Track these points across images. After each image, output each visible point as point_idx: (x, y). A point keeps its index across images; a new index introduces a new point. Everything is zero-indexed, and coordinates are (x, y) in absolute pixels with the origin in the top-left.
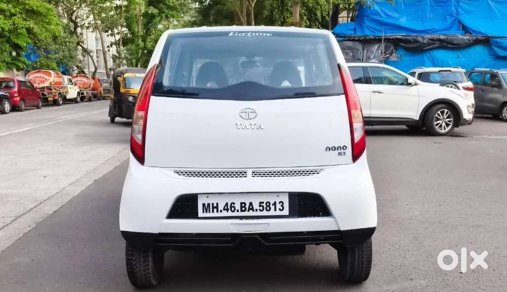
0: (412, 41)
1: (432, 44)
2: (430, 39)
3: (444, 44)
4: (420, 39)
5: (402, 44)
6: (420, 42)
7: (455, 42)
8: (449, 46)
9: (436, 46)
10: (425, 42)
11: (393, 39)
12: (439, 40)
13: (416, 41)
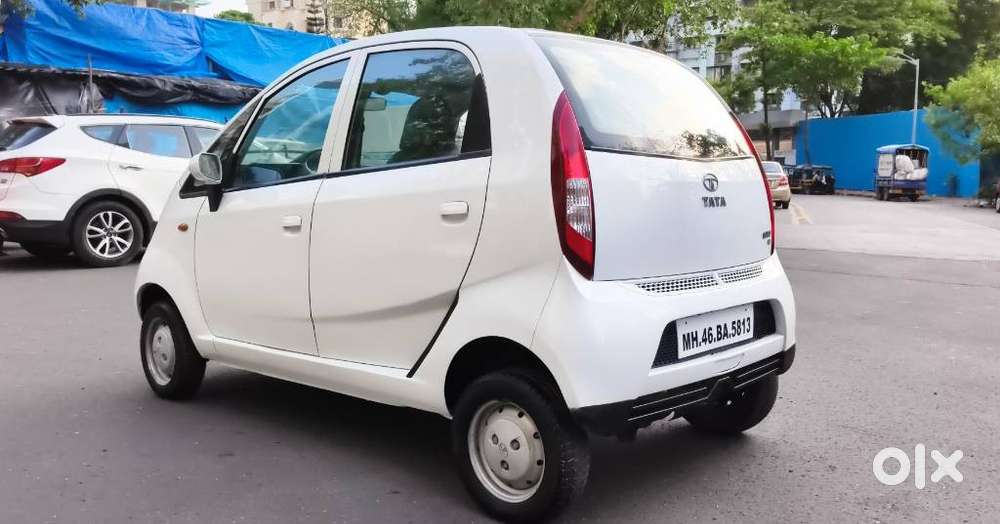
0: (143, 85)
1: (180, 94)
2: (176, 85)
3: (201, 96)
4: (159, 84)
5: (122, 89)
6: (157, 88)
7: (221, 94)
8: (211, 100)
9: (189, 97)
10: (168, 89)
11: (102, 78)
12: (193, 88)
13: (151, 87)
